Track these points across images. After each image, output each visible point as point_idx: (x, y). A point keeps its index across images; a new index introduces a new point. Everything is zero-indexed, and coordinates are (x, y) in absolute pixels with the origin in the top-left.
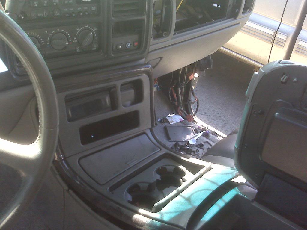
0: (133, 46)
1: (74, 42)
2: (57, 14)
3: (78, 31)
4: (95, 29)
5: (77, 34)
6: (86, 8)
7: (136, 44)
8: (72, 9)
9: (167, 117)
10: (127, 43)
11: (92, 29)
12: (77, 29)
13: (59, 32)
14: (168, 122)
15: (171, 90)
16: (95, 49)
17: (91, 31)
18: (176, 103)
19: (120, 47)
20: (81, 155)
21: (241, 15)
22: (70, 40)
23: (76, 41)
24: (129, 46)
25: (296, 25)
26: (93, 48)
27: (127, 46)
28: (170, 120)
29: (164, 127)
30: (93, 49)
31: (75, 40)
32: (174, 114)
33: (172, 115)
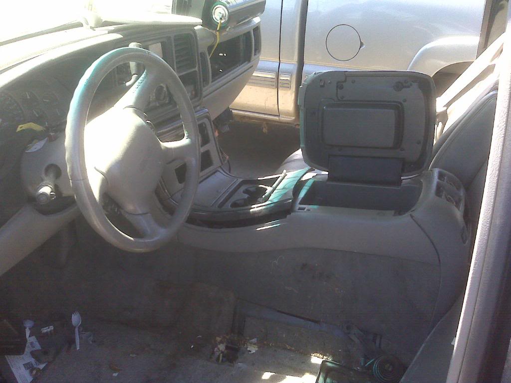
21: (253, 57)
25: (296, 61)
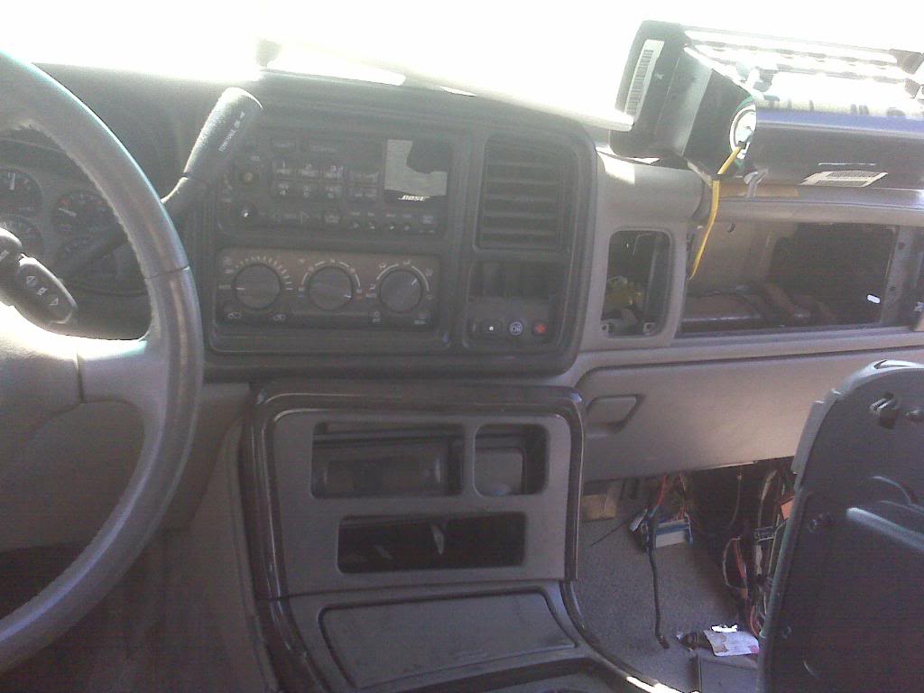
0: (533, 333)
1: (368, 296)
2: (333, 219)
3: (382, 273)
4: (429, 273)
5: (378, 278)
6: (408, 216)
7: (540, 329)
8: (370, 214)
9: (706, 633)
10: (511, 322)
11: (422, 271)
12: (381, 267)
13: (333, 267)
14: (709, 648)
15: (731, 548)
16: (423, 323)
17: (416, 275)
18: (745, 592)
19: (491, 328)
20: (334, 600)
22: (359, 291)
23: (375, 295)
24: (519, 329)
26: (418, 319)
27: (512, 329)
28: (715, 643)
29: (691, 660)
30: (417, 322)
31: (372, 291)
32: (734, 628)
33: (727, 630)
